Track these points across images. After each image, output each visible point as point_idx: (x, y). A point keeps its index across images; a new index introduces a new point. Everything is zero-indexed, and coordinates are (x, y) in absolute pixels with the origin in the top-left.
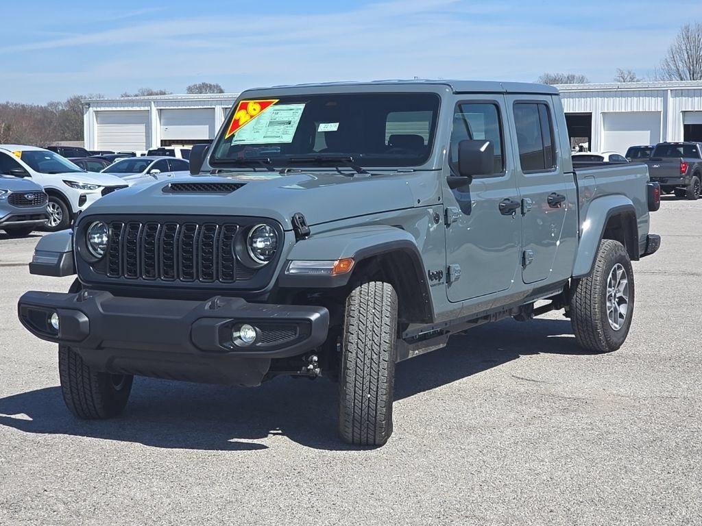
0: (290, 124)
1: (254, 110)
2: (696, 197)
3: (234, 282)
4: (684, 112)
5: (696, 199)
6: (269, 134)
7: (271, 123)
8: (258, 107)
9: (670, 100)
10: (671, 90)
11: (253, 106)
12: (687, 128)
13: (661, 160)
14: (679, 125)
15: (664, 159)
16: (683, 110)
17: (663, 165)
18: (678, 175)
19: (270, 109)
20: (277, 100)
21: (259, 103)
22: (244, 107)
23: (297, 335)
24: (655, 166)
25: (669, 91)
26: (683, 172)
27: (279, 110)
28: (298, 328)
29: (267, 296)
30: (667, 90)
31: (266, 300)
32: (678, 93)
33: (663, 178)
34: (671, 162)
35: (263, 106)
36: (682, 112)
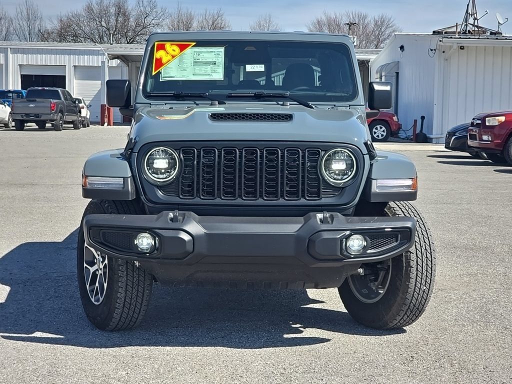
0: (215, 64)
1: (174, 50)
2: (61, 129)
3: (321, 199)
4: (21, 65)
5: (60, 130)
6: (197, 72)
7: (196, 63)
8: (177, 49)
9: (10, 56)
10: (10, 48)
11: (171, 48)
12: (24, 77)
13: (36, 101)
14: (17, 76)
15: (37, 100)
16: (21, 64)
17: (37, 104)
18: (49, 112)
19: (188, 50)
20: (194, 43)
21: (178, 45)
22: (162, 47)
23: (399, 242)
24: (31, 105)
25: (9, 49)
26: (53, 110)
27: (200, 52)
28: (399, 235)
29: (351, 210)
30: (7, 48)
31: (350, 213)
32: (16, 51)
33: (37, 114)
34: (43, 102)
35: (182, 48)
36: (19, 65)
